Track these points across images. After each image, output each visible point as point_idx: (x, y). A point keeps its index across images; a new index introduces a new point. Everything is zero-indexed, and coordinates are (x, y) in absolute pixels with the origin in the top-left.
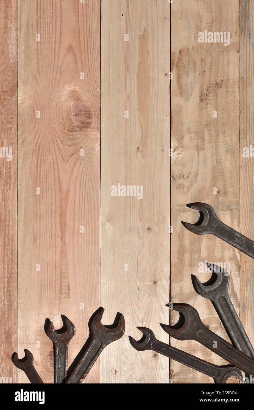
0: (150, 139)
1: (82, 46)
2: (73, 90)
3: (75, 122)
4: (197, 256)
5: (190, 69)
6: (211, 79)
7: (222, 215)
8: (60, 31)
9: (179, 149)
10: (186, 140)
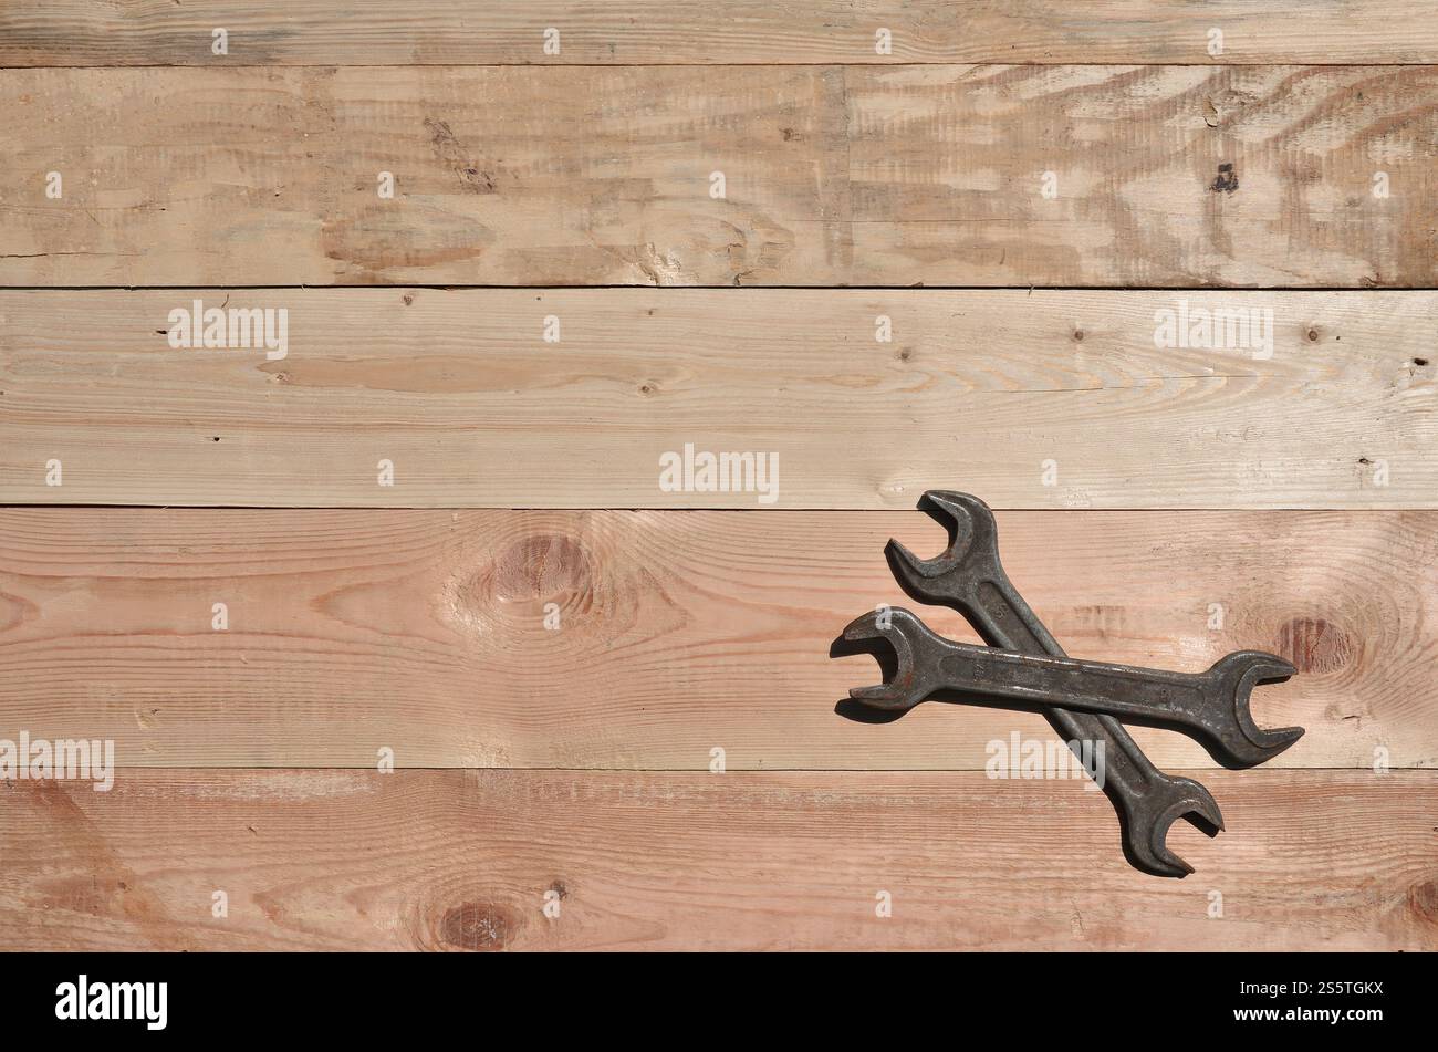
0: (615, 352)
1: (317, 567)
2: (456, 596)
3: (560, 591)
4: (994, 203)
5: (390, 225)
6: (421, 156)
7: (863, 123)
8: (267, 637)
9: (646, 260)
10: (621, 237)
